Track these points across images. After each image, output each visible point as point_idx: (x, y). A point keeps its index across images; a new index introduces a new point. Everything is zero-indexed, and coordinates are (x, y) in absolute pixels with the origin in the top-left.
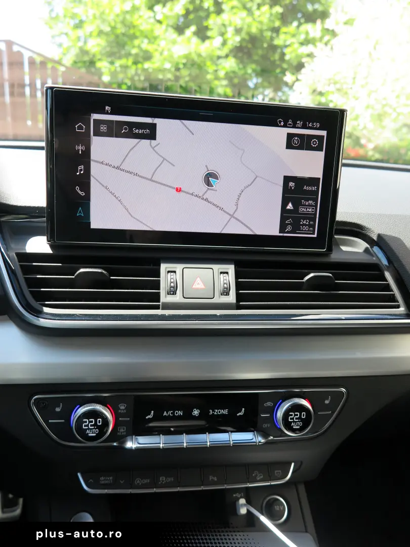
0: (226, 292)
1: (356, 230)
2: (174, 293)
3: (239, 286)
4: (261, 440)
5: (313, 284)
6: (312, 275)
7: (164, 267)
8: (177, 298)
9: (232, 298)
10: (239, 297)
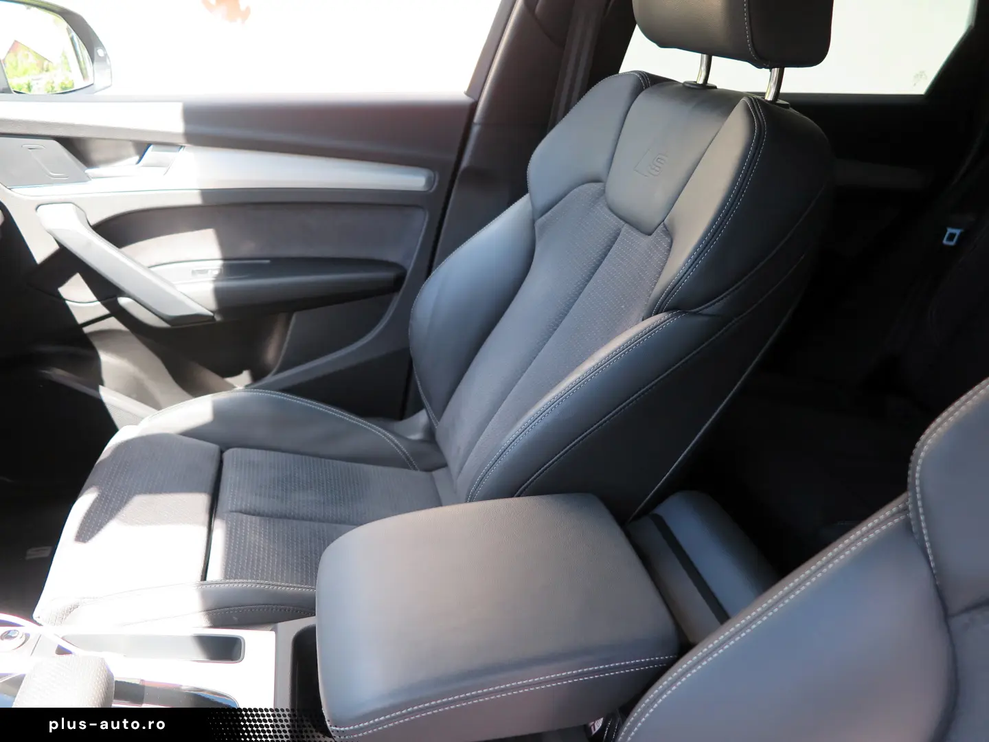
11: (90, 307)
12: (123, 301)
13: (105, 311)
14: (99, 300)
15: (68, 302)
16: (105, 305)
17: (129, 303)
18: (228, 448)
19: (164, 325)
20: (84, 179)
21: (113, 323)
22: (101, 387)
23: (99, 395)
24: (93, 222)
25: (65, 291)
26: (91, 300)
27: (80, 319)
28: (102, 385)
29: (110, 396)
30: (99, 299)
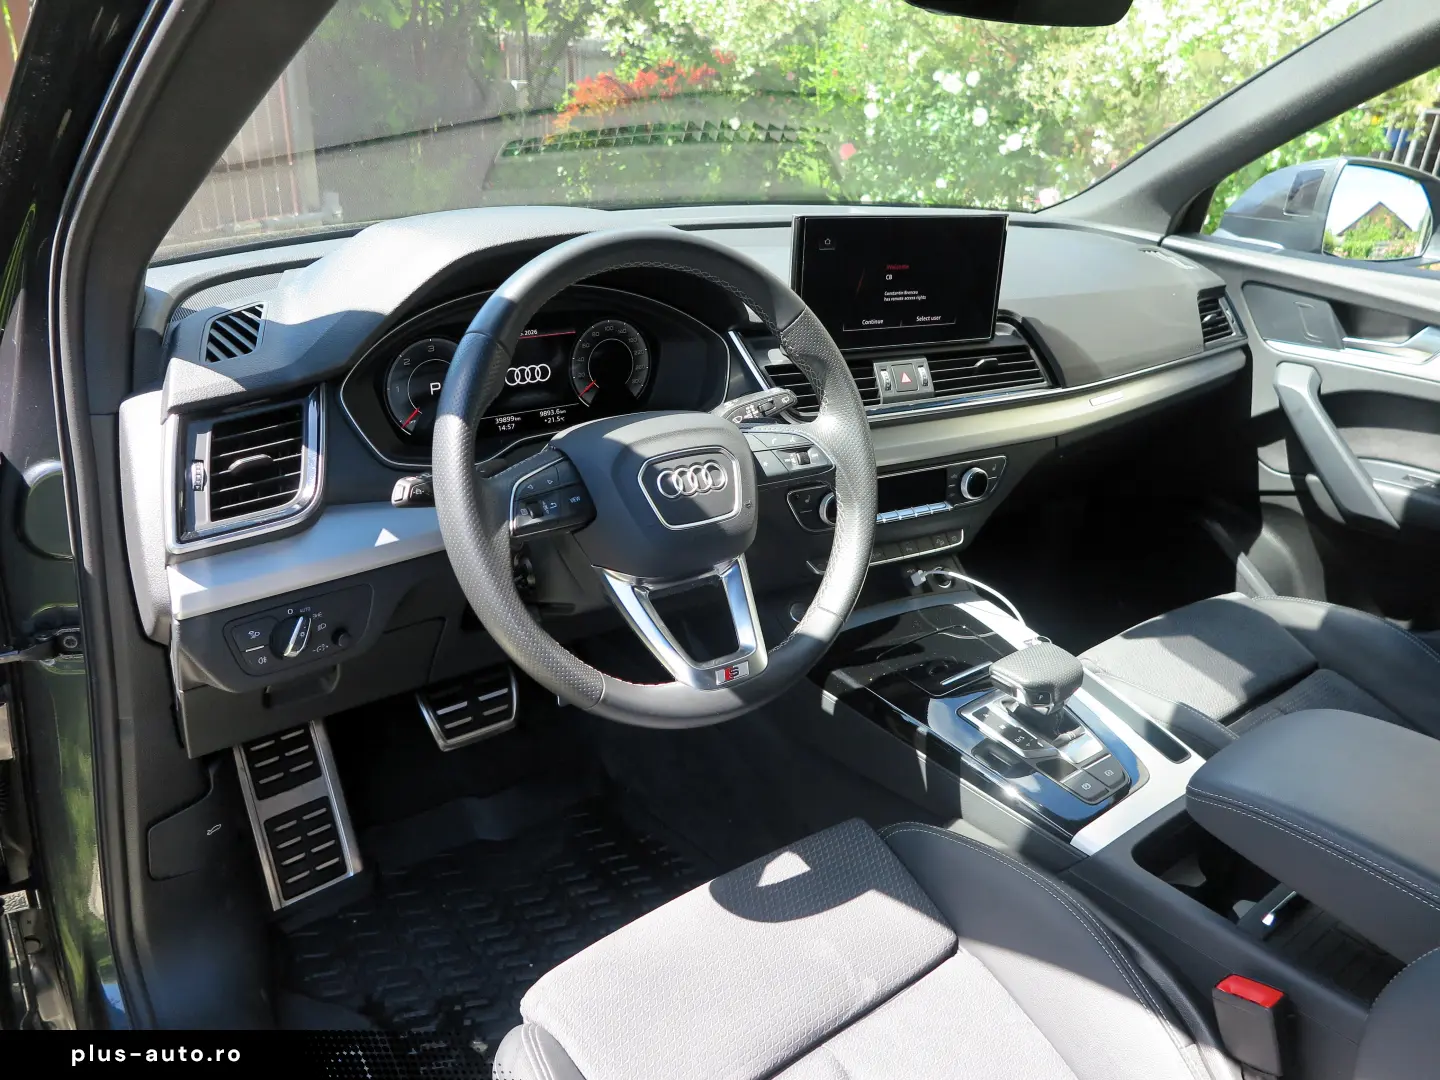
0: (926, 384)
1: (1008, 317)
2: (889, 388)
3: (934, 376)
4: (950, 507)
5: (982, 369)
6: (982, 361)
7: (876, 366)
8: (892, 393)
9: (930, 388)
10: (936, 386)
11: (1281, 477)
12: (1311, 478)
13: (1291, 487)
14: (1290, 473)
15: (1260, 463)
16: (1294, 480)
17: (1316, 483)
18: (1326, 666)
19: (1339, 518)
20: (1337, 346)
21: (1293, 503)
22: (1243, 554)
23: (1237, 559)
24: (1323, 391)
25: (1263, 452)
26: (1282, 470)
27: (1263, 485)
28: (1247, 553)
29: (1244, 565)
30: (1292, 472)
